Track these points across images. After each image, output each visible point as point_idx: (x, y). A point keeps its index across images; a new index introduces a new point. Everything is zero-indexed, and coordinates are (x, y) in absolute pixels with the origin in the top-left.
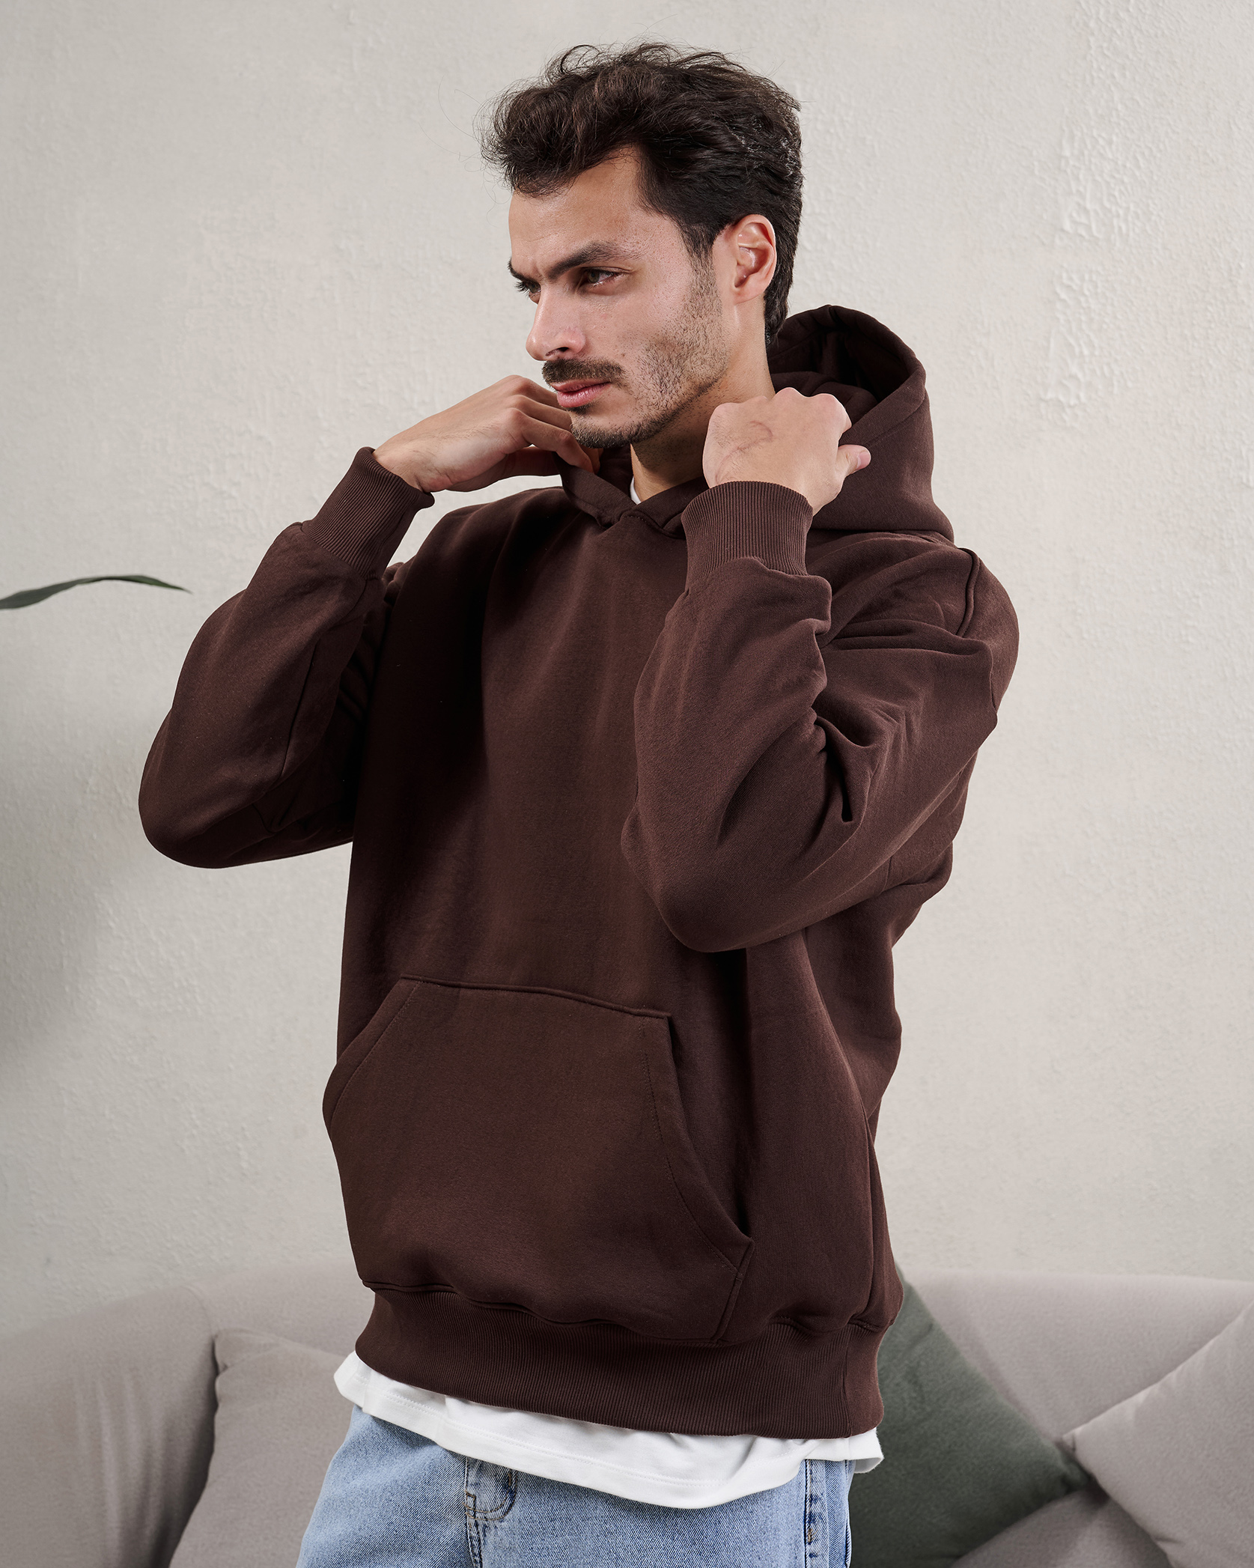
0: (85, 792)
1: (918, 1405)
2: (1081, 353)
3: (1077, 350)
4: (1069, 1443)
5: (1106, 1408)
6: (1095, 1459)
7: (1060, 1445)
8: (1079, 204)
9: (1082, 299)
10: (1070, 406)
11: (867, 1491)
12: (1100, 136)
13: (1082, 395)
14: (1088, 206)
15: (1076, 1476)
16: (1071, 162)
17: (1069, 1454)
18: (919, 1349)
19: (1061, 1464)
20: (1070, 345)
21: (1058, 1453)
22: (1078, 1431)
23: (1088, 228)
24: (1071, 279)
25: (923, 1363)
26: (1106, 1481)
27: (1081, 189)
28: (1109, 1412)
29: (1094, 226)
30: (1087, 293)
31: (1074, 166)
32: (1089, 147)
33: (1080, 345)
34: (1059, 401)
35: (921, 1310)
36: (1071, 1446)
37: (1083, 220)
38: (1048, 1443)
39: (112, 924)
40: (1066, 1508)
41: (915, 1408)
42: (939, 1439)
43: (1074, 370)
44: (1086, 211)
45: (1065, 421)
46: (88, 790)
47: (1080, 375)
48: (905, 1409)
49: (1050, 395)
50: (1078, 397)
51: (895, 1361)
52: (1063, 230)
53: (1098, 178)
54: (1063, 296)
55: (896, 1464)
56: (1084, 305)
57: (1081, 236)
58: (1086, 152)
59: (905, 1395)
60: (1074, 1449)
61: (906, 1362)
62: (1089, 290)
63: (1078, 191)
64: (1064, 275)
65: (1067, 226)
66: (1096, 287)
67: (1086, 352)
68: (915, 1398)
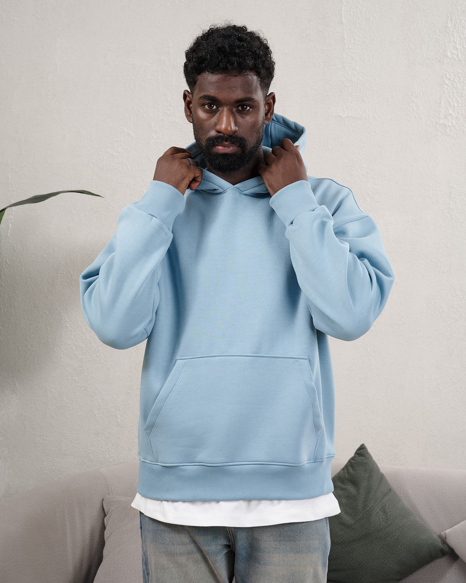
0: (58, 273)
1: (385, 521)
2: (454, 105)
3: (452, 104)
4: (444, 536)
5: (458, 523)
6: (454, 542)
7: (440, 536)
8: (454, 46)
9: (455, 84)
10: (449, 126)
11: (365, 554)
12: (462, 19)
13: (454, 122)
14: (458, 47)
15: (446, 549)
16: (451, 30)
17: (444, 540)
18: (386, 499)
19: (440, 544)
20: (450, 102)
21: (439, 540)
22: (447, 531)
23: (458, 55)
24: (450, 76)
25: (387, 504)
26: (458, 551)
27: (455, 40)
28: (460, 524)
29: (460, 55)
30: (456, 81)
31: (452, 31)
32: (458, 23)
33: (453, 102)
34: (445, 124)
35: (387, 483)
36: (445, 537)
37: (456, 52)
38: (435, 536)
39: (68, 325)
40: (442, 562)
41: (384, 522)
42: (393, 534)
43: (451, 112)
44: (457, 49)
45: (447, 132)
46: (59, 272)
47: (453, 114)
48: (380, 522)
49: (441, 122)
50: (452, 123)
51: (376, 503)
52: (447, 56)
53: (462, 36)
54: (447, 82)
55: (376, 544)
56: (455, 86)
57: (455, 58)
58: (457, 25)
59: (380, 517)
60: (446, 538)
61: (381, 504)
62: (457, 80)
63: (454, 41)
64: (448, 74)
65: (449, 54)
66: (460, 79)
67: (456, 105)
68: (384, 518)
